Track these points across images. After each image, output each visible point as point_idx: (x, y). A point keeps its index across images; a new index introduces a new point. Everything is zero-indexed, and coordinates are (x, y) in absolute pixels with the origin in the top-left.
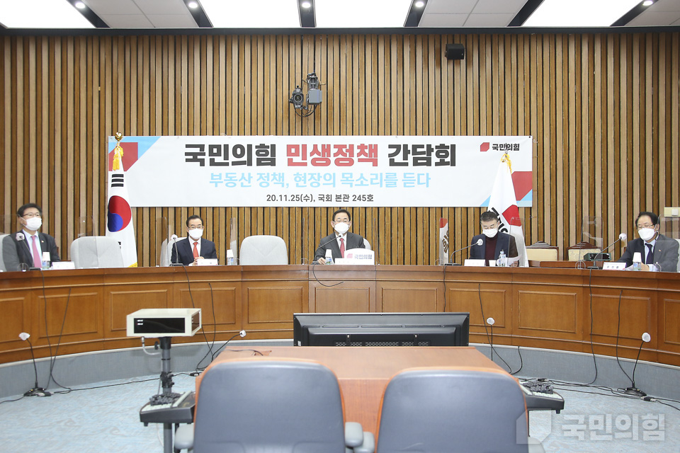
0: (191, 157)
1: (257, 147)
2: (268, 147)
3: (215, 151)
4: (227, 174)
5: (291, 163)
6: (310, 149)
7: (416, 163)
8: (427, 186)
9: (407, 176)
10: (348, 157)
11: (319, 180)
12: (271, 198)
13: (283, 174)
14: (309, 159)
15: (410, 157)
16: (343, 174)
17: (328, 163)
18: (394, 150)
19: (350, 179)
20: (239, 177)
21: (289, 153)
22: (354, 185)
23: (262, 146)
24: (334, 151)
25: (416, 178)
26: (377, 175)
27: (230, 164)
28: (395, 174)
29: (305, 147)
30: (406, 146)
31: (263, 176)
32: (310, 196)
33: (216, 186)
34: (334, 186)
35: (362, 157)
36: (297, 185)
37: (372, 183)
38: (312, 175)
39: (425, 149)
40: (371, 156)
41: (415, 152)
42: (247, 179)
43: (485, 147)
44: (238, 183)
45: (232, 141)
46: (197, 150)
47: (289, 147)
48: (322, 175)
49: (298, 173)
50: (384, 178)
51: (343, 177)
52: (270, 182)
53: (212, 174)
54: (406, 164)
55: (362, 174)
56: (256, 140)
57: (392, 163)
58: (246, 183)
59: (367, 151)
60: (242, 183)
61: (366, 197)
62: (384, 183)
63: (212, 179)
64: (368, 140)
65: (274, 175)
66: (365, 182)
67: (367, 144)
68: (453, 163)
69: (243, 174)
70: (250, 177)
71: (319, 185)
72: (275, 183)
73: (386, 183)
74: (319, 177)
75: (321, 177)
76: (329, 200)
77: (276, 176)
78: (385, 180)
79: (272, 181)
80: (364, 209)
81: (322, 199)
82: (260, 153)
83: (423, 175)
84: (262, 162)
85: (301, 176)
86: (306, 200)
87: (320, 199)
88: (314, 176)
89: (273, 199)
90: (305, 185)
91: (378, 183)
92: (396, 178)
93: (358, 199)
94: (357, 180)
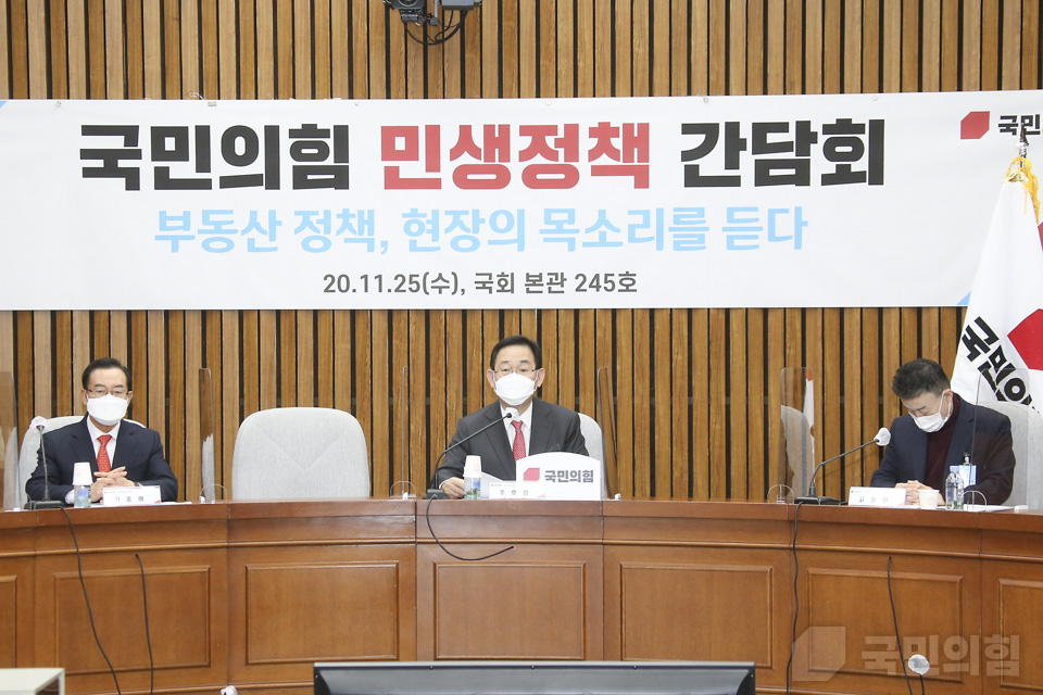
0: (99, 163)
1: (293, 133)
2: (325, 133)
3: (170, 144)
4: (206, 214)
5: (393, 180)
6: (449, 140)
7: (763, 177)
8: (798, 245)
9: (738, 215)
10: (561, 161)
11: (476, 230)
12: (336, 283)
13: (371, 213)
14: (448, 167)
15: (747, 159)
16: (548, 213)
17: (503, 179)
18: (698, 140)
19: (566, 226)
20: (241, 222)
21: (388, 152)
22: (578, 245)
23: (309, 130)
24: (519, 143)
25: (764, 222)
26: (646, 214)
27: (216, 183)
28: (701, 212)
29: (433, 132)
30: (733, 128)
31: (313, 219)
32: (451, 279)
33: (175, 248)
34: (521, 248)
35: (604, 160)
36: (413, 247)
37: (632, 239)
38: (456, 215)
39: (791, 136)
40: (628, 157)
41: (760, 145)
42: (265, 225)
43: (974, 125)
44: (240, 242)
45: (220, 115)
46: (117, 142)
47: (388, 134)
48: (485, 215)
49: (414, 212)
50: (668, 222)
51: (548, 221)
52: (332, 237)
53: (162, 214)
54: (735, 182)
55: (602, 213)
56: (290, 114)
57: (693, 178)
58: (262, 241)
59: (617, 143)
60: (251, 242)
61: (616, 279)
62: (668, 238)
63: (163, 227)
64: (621, 110)
65: (345, 215)
66: (611, 237)
67: (616, 123)
68: (876, 176)
69: (253, 214)
70: (274, 222)
71: (476, 244)
72: (347, 240)
73: (675, 236)
74: (477, 221)
75: (483, 221)
76: (506, 288)
77: (351, 220)
78: (671, 229)
79: (339, 232)
80: (610, 314)
81: (487, 285)
82: (304, 151)
83: (786, 211)
84: (310, 177)
85: (424, 220)
86: (440, 288)
87: (481, 285)
88: (462, 217)
89: (344, 287)
90: (435, 244)
91: (652, 239)
92: (704, 222)
93: (591, 286)
94: (588, 231)
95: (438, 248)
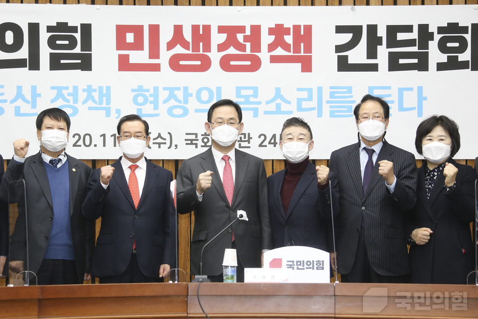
1: (50, 29)
2: (74, 29)
5: (124, 64)
6: (166, 35)
7: (394, 65)
8: (420, 114)
9: (376, 92)
10: (248, 51)
11: (186, 102)
12: (82, 140)
13: (108, 88)
14: (165, 56)
15: (383, 52)
16: (239, 89)
17: (205, 65)
18: (347, 37)
19: (252, 99)
20: (10, 94)
21: (121, 43)
22: (261, 113)
23: (62, 27)
24: (217, 38)
25: (395, 97)
26: (310, 91)
28: (350, 89)
29: (155, 30)
30: (372, 29)
31: (65, 92)
32: (168, 137)
35: (279, 52)
37: (300, 109)
38: (171, 90)
39: (414, 35)
40: (297, 50)
41: (392, 42)
42: (28, 97)
44: (9, 109)
47: (121, 31)
48: (193, 90)
49: (140, 88)
50: (326, 97)
51: (238, 95)
52: (79, 106)
54: (374, 68)
55: (278, 90)
56: (47, 14)
57: (344, 65)
58: (26, 108)
59: (289, 39)
60: (17, 109)
62: (326, 108)
64: (292, 15)
65: (89, 90)
66: (285, 107)
67: (288, 24)
68: (475, 64)
69: (19, 88)
70: (35, 95)
71: (186, 112)
72: (90, 108)
73: (331, 107)
74: (187, 94)
75: (191, 95)
76: (208, 144)
77: (93, 94)
78: (328, 102)
79: (84, 102)
80: (283, 164)
81: (194, 142)
82: (58, 42)
83: (411, 89)
84: (62, 61)
85: (147, 94)
86: (159, 144)
87: (189, 142)
88: (176, 92)
89: (87, 143)
90: (156, 112)
91: (314, 109)
92: (352, 97)
93: (270, 143)
94: (268, 103)
95: (158, 115)
